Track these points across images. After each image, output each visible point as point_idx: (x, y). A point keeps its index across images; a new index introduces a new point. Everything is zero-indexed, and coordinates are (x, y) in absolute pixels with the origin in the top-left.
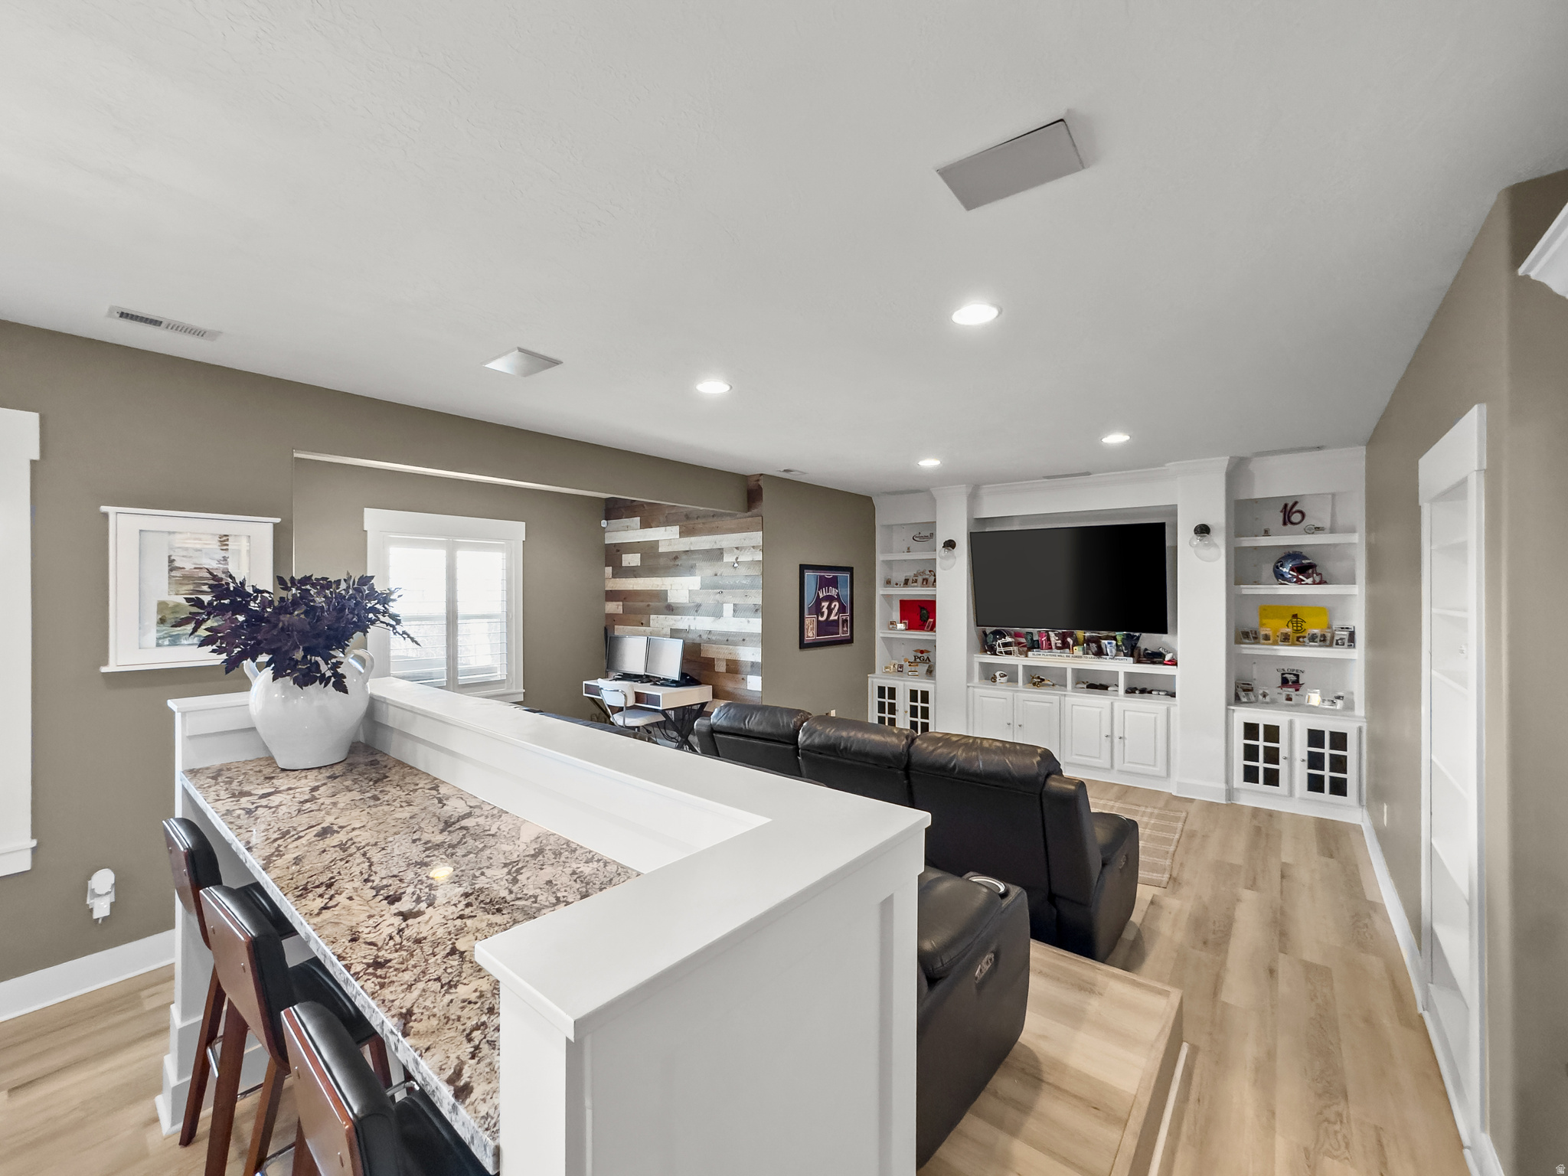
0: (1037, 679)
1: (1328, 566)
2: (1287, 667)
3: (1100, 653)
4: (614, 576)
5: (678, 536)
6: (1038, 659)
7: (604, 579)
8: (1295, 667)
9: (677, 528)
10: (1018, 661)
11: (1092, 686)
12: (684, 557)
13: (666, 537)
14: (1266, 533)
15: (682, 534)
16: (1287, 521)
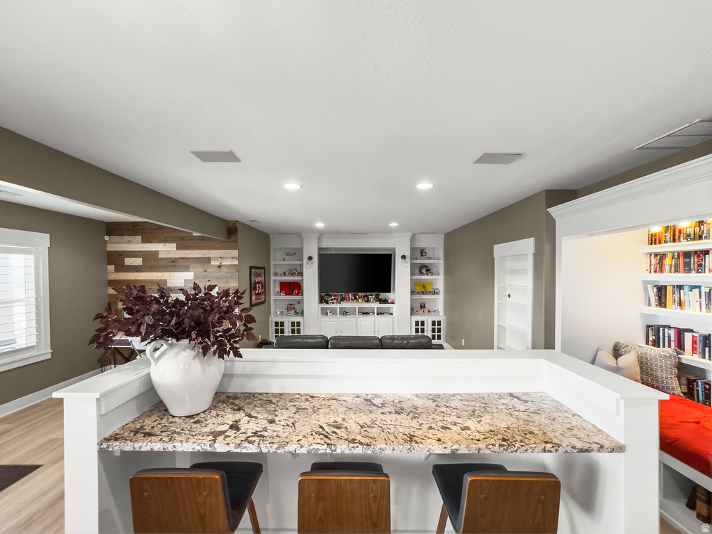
0: (344, 313)
1: (433, 270)
2: (422, 302)
3: (368, 301)
4: (116, 271)
5: (175, 249)
6: (344, 305)
7: (106, 273)
8: (424, 301)
9: (175, 245)
10: (337, 306)
11: (363, 313)
12: (181, 261)
13: (166, 250)
14: (416, 259)
15: (178, 248)
16: (422, 255)
